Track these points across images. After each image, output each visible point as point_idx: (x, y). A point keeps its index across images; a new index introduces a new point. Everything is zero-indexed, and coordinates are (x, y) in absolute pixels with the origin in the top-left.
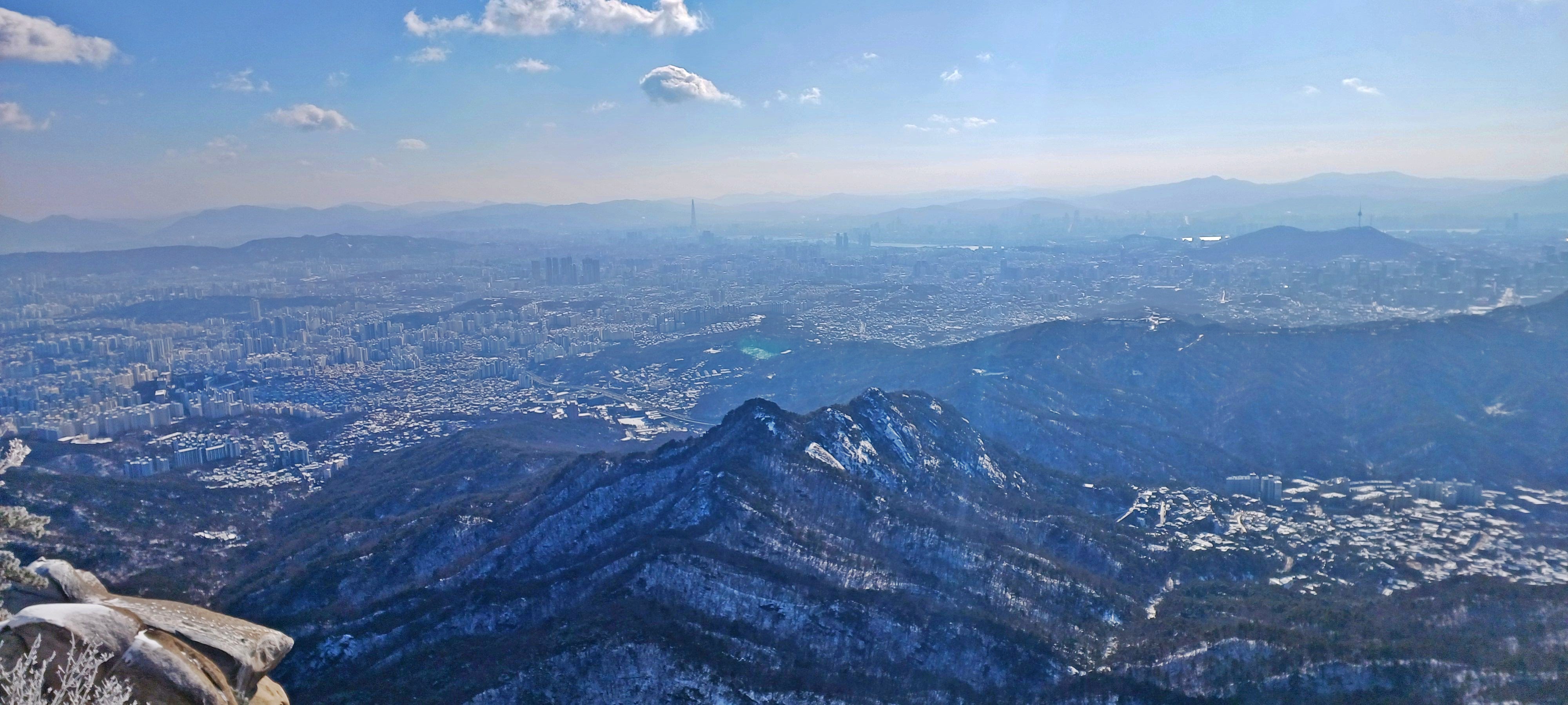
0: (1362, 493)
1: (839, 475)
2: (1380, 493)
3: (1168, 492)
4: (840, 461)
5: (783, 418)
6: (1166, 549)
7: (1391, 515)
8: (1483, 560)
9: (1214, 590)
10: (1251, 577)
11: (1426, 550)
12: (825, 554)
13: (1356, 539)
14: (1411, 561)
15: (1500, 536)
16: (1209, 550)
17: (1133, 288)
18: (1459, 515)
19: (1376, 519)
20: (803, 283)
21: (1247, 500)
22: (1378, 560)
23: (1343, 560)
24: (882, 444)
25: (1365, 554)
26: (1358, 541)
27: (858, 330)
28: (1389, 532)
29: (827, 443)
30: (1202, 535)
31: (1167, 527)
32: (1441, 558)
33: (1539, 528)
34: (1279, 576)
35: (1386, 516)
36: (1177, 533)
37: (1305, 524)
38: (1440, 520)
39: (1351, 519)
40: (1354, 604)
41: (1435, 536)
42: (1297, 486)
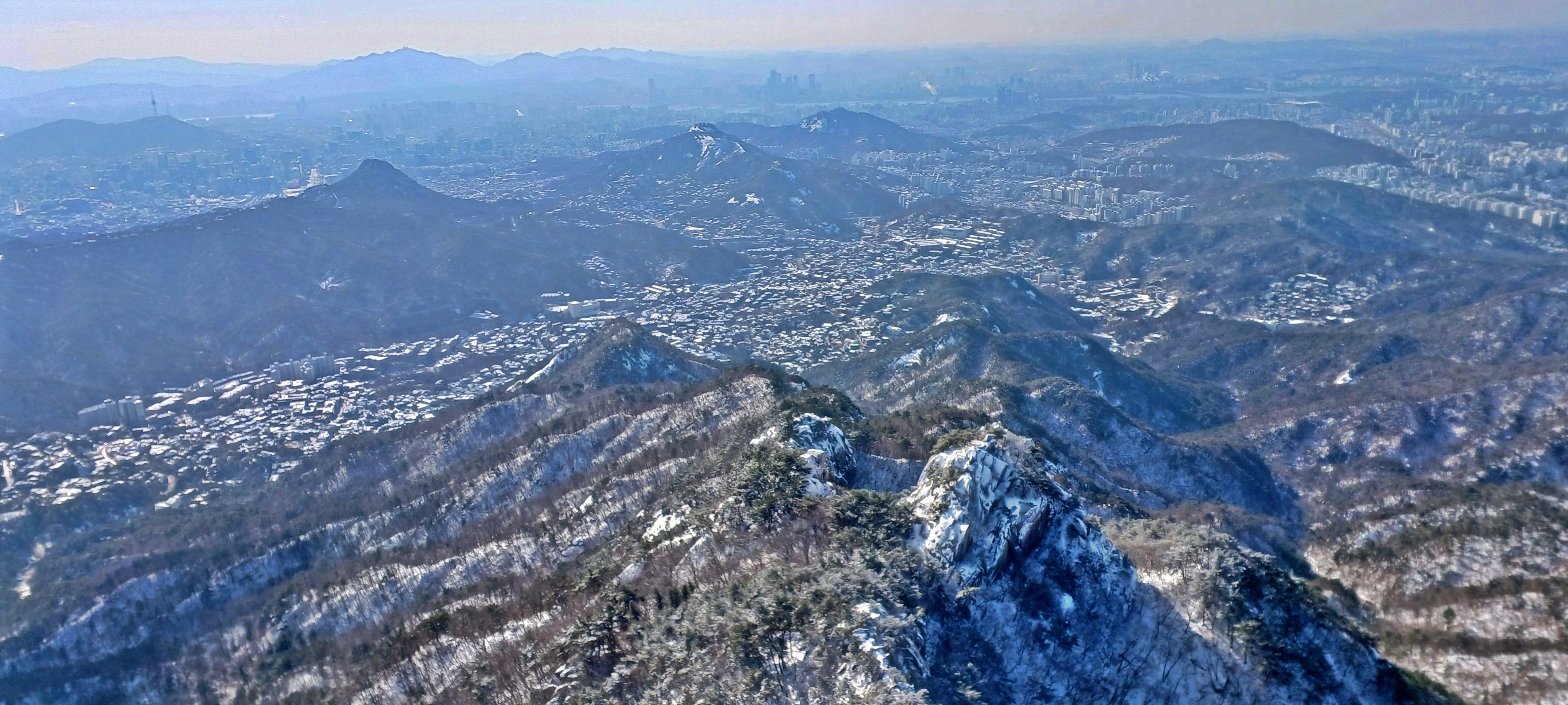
0: (227, 390)
2: (244, 386)
3: (8, 448)
6: (23, 513)
7: (260, 404)
8: (349, 422)
9: (95, 538)
10: (134, 510)
11: (299, 428)
13: (232, 437)
14: (288, 441)
15: (358, 397)
16: (78, 497)
19: (247, 412)
21: (108, 431)
22: (258, 451)
23: (225, 461)
25: (245, 448)
26: (236, 438)
28: (262, 421)
30: (65, 484)
31: (17, 488)
32: (314, 431)
33: (385, 381)
34: (164, 499)
35: (256, 406)
36: (33, 490)
37: (178, 437)
38: (305, 396)
39: (223, 419)
40: (246, 500)
41: (304, 412)
42: (161, 400)
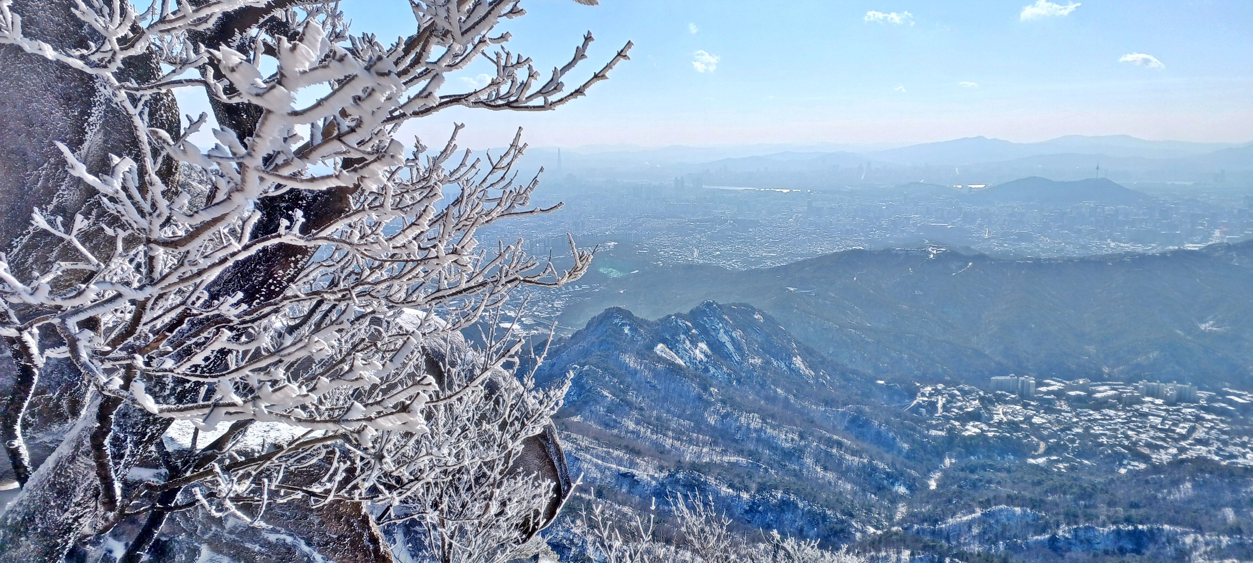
0: (1100, 392)
1: (681, 370)
2: (1114, 392)
3: (944, 389)
4: (682, 358)
5: (636, 324)
6: (943, 434)
7: (1123, 410)
8: (1198, 447)
9: (984, 468)
10: (1012, 457)
11: (1152, 438)
12: (670, 433)
13: (1096, 428)
14: (1141, 446)
15: (1212, 428)
16: (978, 435)
17: (914, 225)
18: (1178, 410)
19: (1112, 413)
20: (648, 217)
21: (1007, 396)
22: (1114, 445)
23: (1086, 445)
24: (716, 346)
25: (1104, 440)
26: (1097, 430)
27: (693, 255)
28: (1122, 423)
29: (672, 345)
30: (972, 423)
31: (944, 416)
32: (1165, 445)
33: (1242, 423)
34: (1034, 457)
35: (1119, 410)
36: (953, 422)
37: (1054, 416)
38: (1163, 413)
39: (1091, 412)
40: (1099, 480)
41: (1159, 426)
42: (1048, 385)
